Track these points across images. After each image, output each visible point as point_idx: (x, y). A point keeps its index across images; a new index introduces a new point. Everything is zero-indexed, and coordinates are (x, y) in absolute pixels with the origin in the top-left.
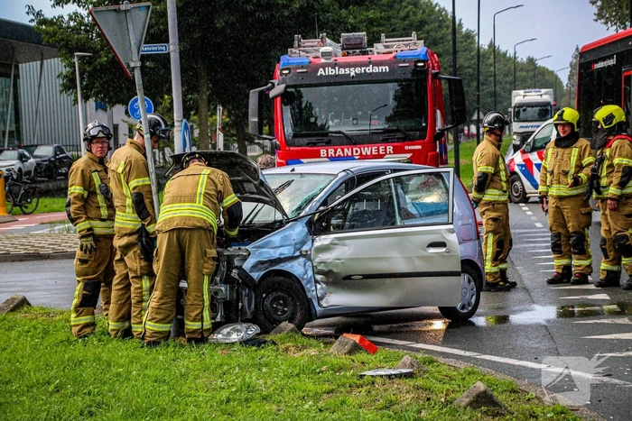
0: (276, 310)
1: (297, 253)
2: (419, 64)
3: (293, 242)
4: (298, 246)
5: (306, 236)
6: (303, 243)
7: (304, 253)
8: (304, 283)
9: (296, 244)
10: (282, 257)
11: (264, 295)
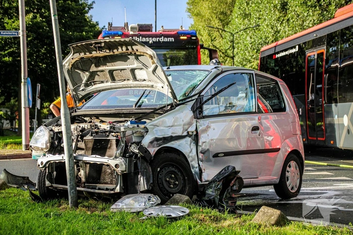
0: (169, 183)
1: (185, 134)
2: (193, 38)
3: (182, 123)
4: (186, 127)
5: (191, 119)
6: (190, 124)
7: (190, 133)
8: (189, 160)
9: (184, 125)
10: (174, 135)
11: (159, 169)
